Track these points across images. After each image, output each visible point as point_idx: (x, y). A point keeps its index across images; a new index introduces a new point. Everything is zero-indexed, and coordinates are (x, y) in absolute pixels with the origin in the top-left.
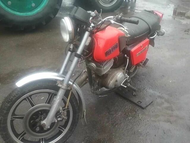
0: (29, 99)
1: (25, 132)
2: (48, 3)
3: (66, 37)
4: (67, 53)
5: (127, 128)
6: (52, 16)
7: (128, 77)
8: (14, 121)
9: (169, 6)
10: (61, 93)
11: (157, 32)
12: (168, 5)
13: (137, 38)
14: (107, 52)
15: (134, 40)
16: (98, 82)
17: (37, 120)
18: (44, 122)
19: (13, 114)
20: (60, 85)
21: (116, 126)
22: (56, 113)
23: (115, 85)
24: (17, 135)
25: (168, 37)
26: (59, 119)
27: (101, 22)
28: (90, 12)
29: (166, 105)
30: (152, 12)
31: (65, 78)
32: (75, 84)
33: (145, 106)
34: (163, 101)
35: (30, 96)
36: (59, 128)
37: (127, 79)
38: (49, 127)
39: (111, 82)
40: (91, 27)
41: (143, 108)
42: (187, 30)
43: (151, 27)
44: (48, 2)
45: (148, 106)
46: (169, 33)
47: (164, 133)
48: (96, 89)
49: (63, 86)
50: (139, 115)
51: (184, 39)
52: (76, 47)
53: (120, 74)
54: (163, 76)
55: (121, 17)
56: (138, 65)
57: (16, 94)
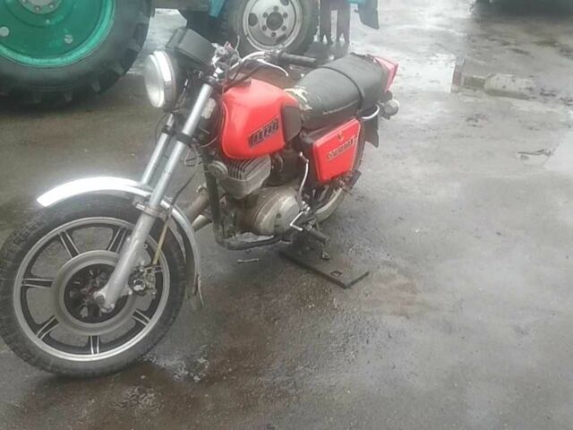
0: (66, 239)
1: (55, 320)
2: (109, 35)
3: (157, 97)
4: (160, 136)
5: (303, 327)
6: (120, 71)
7: (309, 208)
8: (28, 291)
9: (434, 58)
10: (143, 225)
11: (380, 106)
12: (433, 55)
13: (329, 114)
14: (252, 136)
15: (323, 119)
16: (233, 215)
17: (85, 289)
18: (102, 293)
19: (28, 273)
20: (140, 207)
21: (276, 323)
22: (131, 275)
23: (276, 226)
24: (35, 327)
25: (424, 131)
26: (138, 288)
27: (238, 64)
28: (215, 45)
29: (401, 280)
30: (368, 58)
31: (152, 192)
32: (176, 208)
33: (350, 281)
34: (394, 271)
35: (70, 231)
36: (135, 314)
37: (306, 213)
38: (113, 306)
39: (266, 217)
40: (215, 75)
41: (343, 286)
42: (475, 117)
43: (363, 94)
44: (110, 33)
45: (356, 281)
46: (427, 122)
47: (390, 337)
48: (228, 232)
49: (148, 209)
50: (332, 301)
51: (462, 137)
52: (181, 120)
53: (289, 198)
54: (400, 218)
55: (281, 53)
56: (333, 184)
57: (38, 224)
